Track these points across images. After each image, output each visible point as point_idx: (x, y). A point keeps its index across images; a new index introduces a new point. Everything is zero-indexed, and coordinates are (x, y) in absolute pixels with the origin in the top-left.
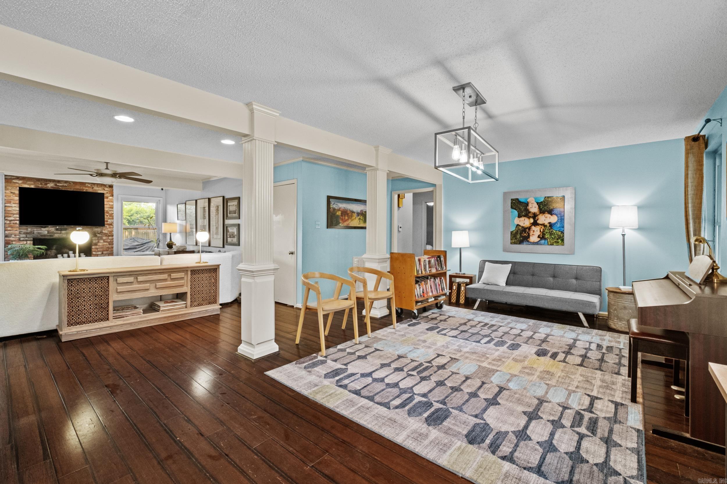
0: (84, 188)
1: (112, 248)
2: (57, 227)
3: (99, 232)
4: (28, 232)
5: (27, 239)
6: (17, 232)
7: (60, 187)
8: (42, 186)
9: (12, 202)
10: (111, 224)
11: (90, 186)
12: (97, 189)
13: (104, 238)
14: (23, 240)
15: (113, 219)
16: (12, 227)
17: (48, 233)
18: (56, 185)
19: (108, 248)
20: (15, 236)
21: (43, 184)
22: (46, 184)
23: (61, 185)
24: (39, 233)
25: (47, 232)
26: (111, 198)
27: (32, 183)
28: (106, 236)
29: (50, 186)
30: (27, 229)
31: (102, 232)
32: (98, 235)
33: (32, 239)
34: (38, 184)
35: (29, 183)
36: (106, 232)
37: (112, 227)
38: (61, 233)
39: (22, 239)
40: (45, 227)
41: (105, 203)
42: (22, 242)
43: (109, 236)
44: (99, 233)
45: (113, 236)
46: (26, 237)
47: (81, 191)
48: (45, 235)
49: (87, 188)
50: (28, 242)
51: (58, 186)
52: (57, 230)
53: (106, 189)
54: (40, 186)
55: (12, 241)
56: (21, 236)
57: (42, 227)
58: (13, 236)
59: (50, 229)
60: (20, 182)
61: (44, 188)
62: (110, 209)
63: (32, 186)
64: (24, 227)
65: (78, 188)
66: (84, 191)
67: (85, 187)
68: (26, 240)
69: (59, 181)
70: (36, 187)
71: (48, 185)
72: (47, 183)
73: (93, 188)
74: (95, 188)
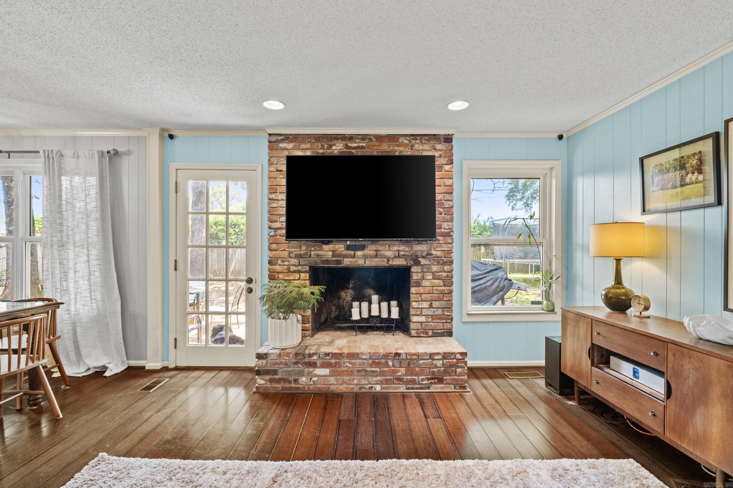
0: (396, 148)
1: (451, 292)
2: (348, 243)
3: (424, 254)
4: (302, 252)
5: (299, 268)
6: (285, 254)
7: (353, 151)
8: (324, 151)
9: (278, 191)
10: (448, 234)
11: (406, 142)
12: (421, 147)
13: (435, 268)
14: (294, 272)
15: (452, 220)
16: (278, 243)
17: (333, 256)
18: (347, 147)
19: (442, 293)
20: (283, 261)
21: (326, 146)
22: (330, 147)
23: (355, 145)
24: (318, 256)
25: (331, 253)
26: (447, 167)
27: (308, 146)
28: (438, 263)
29: (338, 148)
30: (300, 247)
31: (431, 254)
32: (423, 261)
33: (307, 268)
34: (318, 146)
35: (303, 146)
36: (439, 253)
37: (450, 241)
38: (354, 256)
39: (293, 268)
40: (327, 243)
41: (437, 182)
42: (293, 274)
43: (444, 263)
44: (423, 257)
45: (451, 262)
46: (299, 265)
47: (391, 154)
48: (327, 261)
49: (402, 149)
50: (302, 275)
51: (351, 148)
52: (348, 248)
53: (438, 147)
54: (321, 151)
55: (278, 273)
56: (291, 263)
57: (323, 243)
58: (279, 262)
59: (337, 246)
60: (290, 146)
61: (326, 154)
62: (447, 197)
63: (308, 153)
64: (295, 243)
65: (385, 149)
66: (397, 154)
67: (398, 146)
68: (299, 272)
69: (351, 138)
70: (314, 154)
71: (334, 148)
72: (333, 143)
73: (412, 146)
74: (416, 146)
